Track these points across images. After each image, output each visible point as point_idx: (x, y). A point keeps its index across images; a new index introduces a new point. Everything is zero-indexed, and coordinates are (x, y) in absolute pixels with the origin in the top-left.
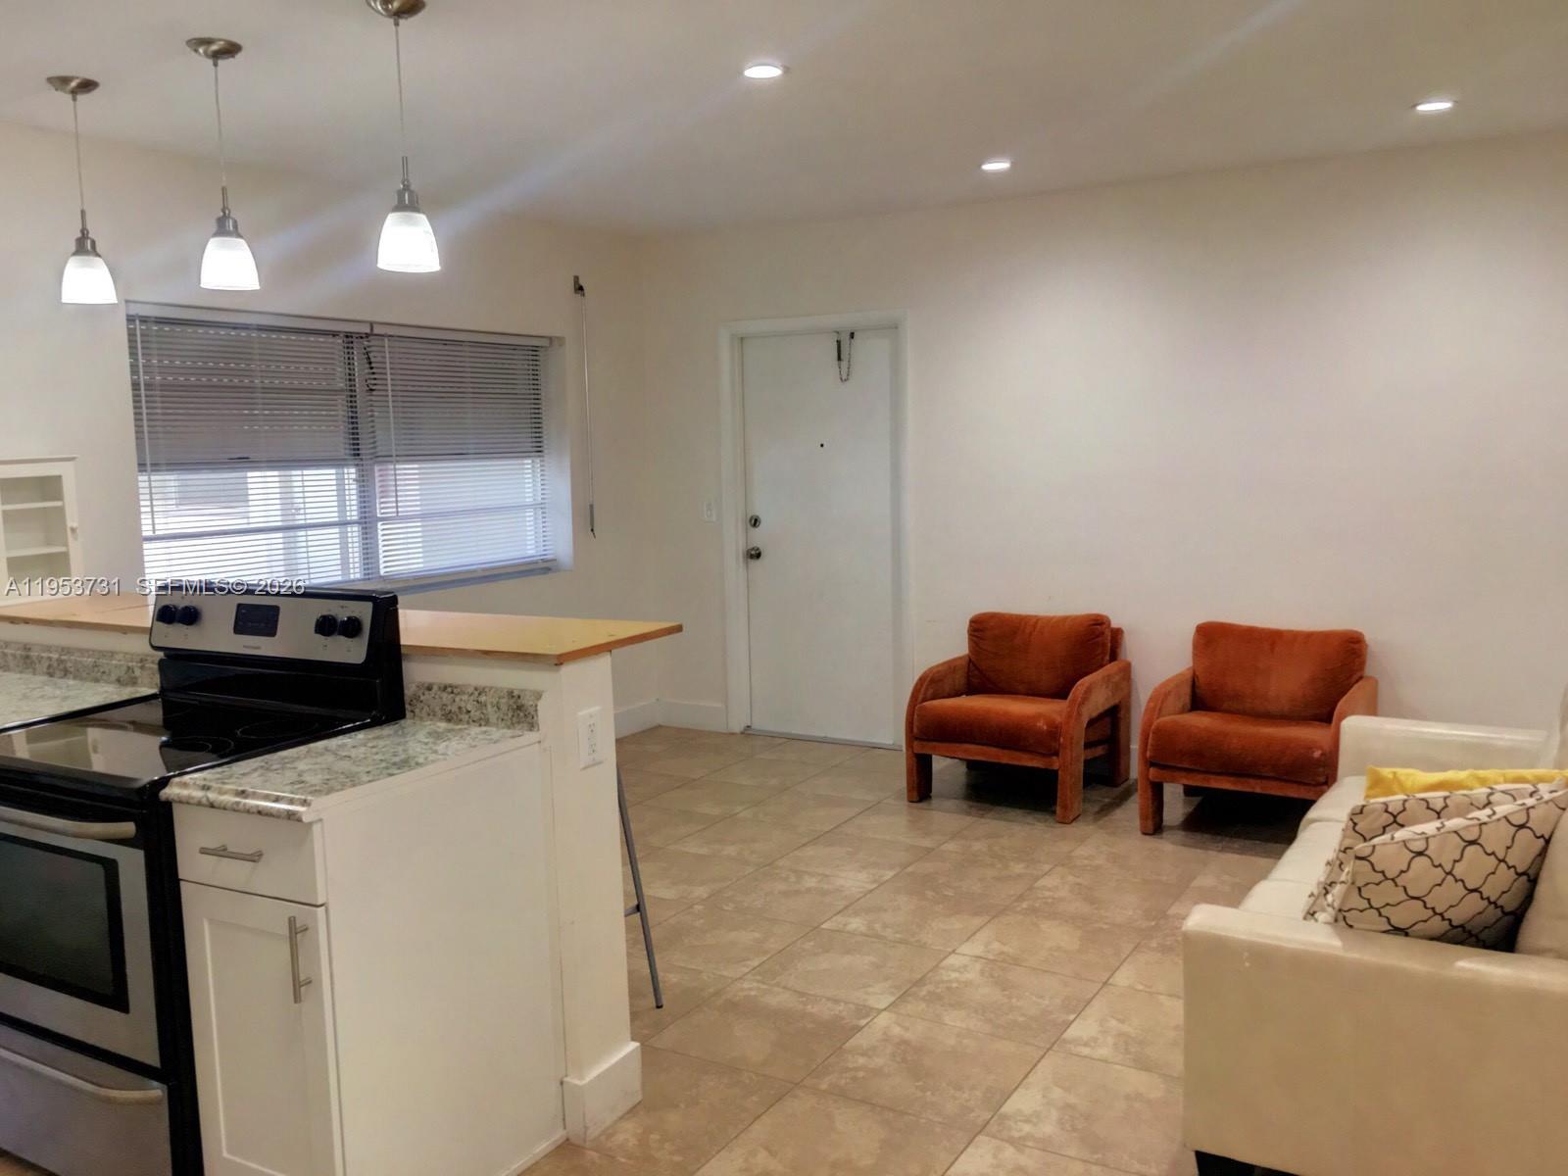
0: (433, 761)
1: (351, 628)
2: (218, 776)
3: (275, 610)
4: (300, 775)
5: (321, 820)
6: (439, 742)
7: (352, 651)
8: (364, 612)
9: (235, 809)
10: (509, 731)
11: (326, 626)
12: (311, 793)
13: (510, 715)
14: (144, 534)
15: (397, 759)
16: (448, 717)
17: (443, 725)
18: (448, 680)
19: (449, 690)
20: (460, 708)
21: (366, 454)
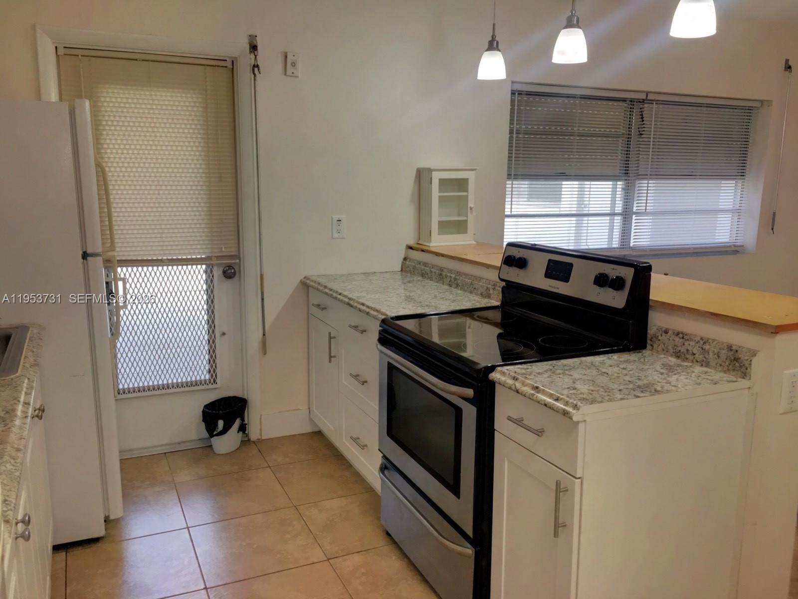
0: (668, 391)
1: (617, 284)
2: (524, 371)
3: (571, 266)
4: (574, 382)
5: (585, 421)
6: (670, 374)
7: (616, 299)
8: (628, 274)
9: (531, 398)
10: (725, 375)
11: (601, 281)
12: (581, 400)
13: (727, 363)
14: (506, 213)
15: (640, 383)
16: (678, 355)
17: (673, 360)
18: (680, 329)
19: (681, 336)
20: (687, 350)
21: (632, 173)
